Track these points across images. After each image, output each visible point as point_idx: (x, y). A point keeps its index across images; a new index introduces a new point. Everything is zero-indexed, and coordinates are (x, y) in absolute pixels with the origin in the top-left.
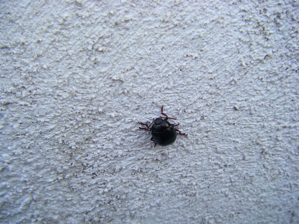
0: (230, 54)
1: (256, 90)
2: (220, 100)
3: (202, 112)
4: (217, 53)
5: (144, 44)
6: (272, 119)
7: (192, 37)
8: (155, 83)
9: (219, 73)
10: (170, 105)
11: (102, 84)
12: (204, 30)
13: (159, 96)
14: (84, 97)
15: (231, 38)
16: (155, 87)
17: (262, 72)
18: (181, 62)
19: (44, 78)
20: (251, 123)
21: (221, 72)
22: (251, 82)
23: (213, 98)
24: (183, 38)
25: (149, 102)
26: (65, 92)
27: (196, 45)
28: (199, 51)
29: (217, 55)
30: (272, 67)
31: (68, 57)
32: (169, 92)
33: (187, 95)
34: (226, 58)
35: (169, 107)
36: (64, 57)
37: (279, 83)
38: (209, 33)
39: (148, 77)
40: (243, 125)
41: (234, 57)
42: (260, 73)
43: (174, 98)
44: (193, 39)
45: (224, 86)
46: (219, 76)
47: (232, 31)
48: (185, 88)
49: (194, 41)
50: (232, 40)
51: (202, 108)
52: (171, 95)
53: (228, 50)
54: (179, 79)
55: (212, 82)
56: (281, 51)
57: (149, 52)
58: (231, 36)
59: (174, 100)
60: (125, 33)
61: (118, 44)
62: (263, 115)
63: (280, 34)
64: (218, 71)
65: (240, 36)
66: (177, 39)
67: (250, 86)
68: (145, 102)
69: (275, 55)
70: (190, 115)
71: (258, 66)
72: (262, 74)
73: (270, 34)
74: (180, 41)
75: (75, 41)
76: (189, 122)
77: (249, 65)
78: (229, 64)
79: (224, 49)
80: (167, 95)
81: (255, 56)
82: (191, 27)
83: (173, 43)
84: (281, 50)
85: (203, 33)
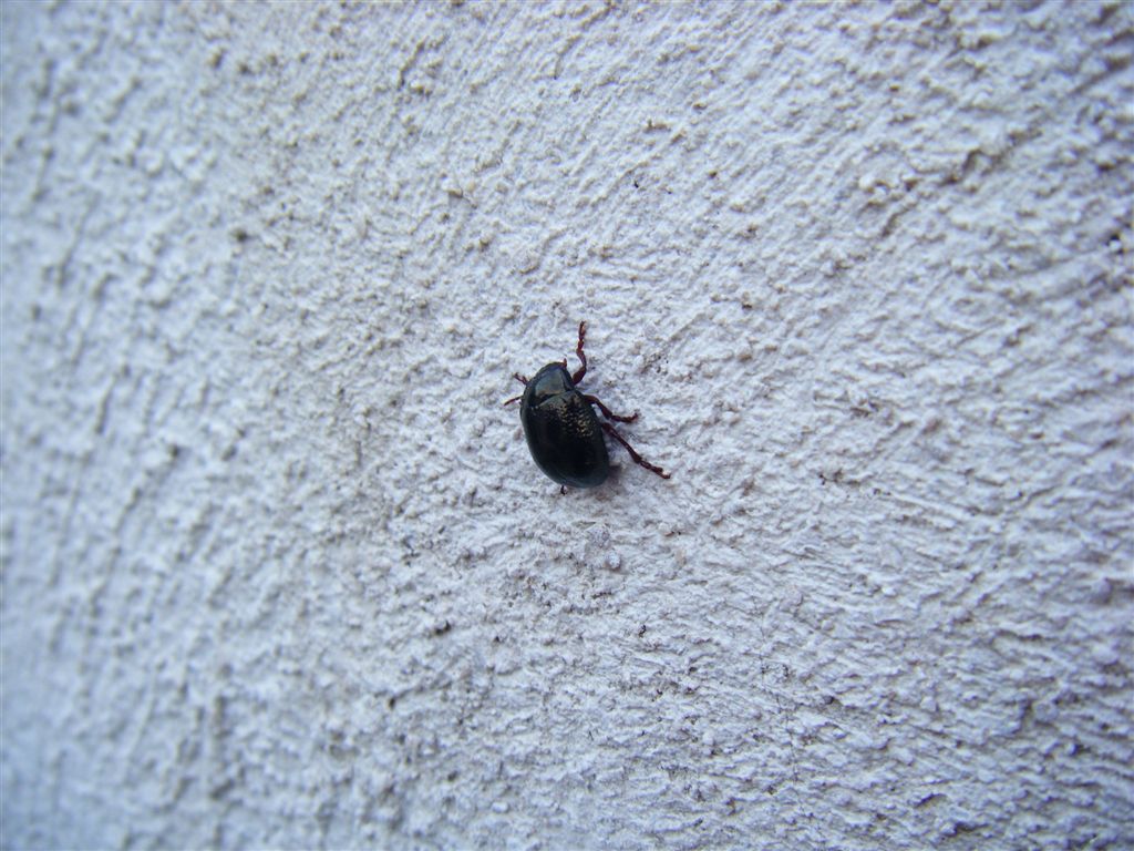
0: (807, 129)
1: (942, 329)
2: (785, 345)
3: (717, 385)
4: (755, 123)
5: (525, 75)
6: (1050, 514)
7: (661, 50)
8: (560, 227)
9: (770, 215)
10: (607, 326)
11: (425, 206)
12: (703, 24)
13: (571, 279)
14: (387, 245)
15: (808, 59)
16: (560, 243)
17: (966, 238)
18: (636, 149)
19: (310, 169)
20: (938, 507)
21: (779, 209)
22: (913, 279)
23: (758, 330)
24: (637, 54)
25: (546, 297)
26: (349, 220)
27: (679, 84)
28: (690, 111)
29: (757, 130)
30: (1011, 216)
31: (354, 108)
32: (604, 269)
33: (662, 294)
34: (795, 146)
35: (604, 334)
36: (347, 107)
37: (1065, 314)
38: (721, 35)
39: (540, 198)
40: (898, 503)
41: (829, 147)
42: (953, 237)
43: (619, 297)
44: (665, 59)
45: (795, 280)
46: (773, 230)
47: (806, 29)
48: (652, 259)
49: (671, 67)
50: (812, 68)
51: (714, 366)
52: (612, 283)
53: (795, 108)
54: (630, 220)
55: (747, 253)
56: (1058, 137)
57: (537, 102)
58: (804, 49)
59: (620, 306)
60: (477, 35)
61: (461, 72)
62: (999, 477)
63: (1040, 47)
64: (767, 207)
65: (843, 52)
66: (616, 60)
67: (912, 300)
68: (533, 297)
69: (1027, 157)
70: (676, 388)
71: (943, 203)
72: (964, 246)
73: (983, 44)
74: (626, 69)
75: (370, 57)
76: (672, 418)
77: (894, 192)
78: (811, 178)
79: (783, 107)
80: (598, 281)
81: (919, 149)
82: (660, 13)
83: (604, 72)
84: (1058, 130)
85: (697, 34)
